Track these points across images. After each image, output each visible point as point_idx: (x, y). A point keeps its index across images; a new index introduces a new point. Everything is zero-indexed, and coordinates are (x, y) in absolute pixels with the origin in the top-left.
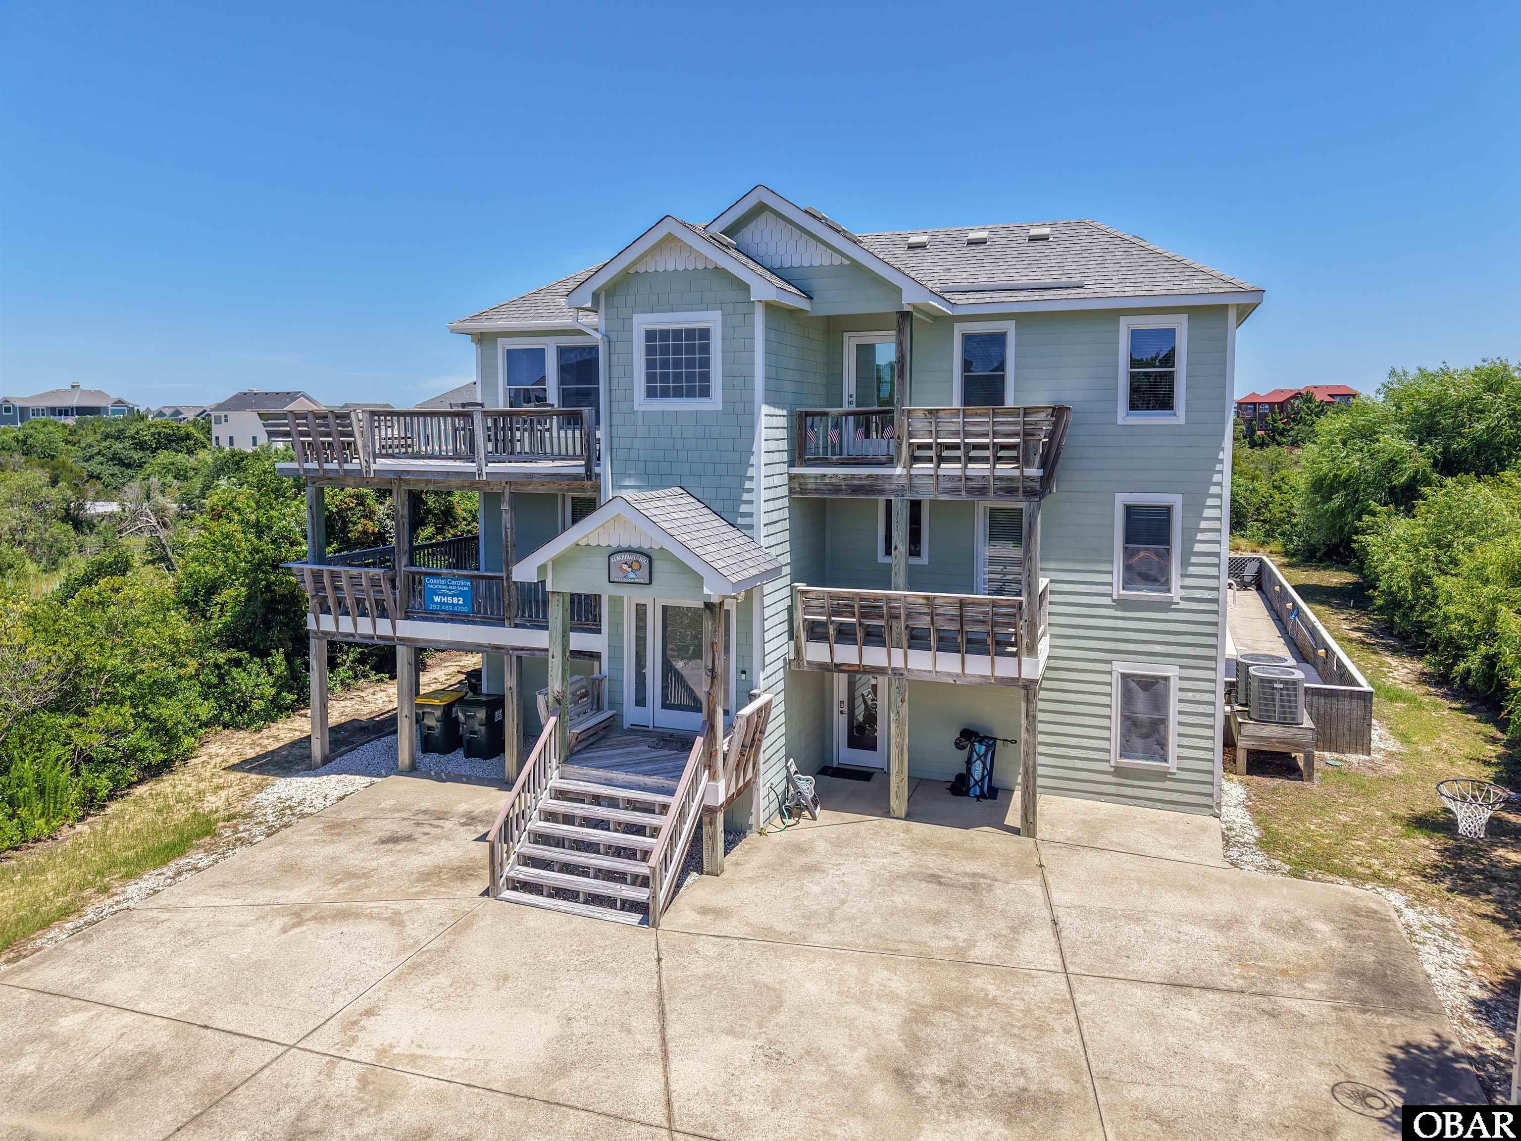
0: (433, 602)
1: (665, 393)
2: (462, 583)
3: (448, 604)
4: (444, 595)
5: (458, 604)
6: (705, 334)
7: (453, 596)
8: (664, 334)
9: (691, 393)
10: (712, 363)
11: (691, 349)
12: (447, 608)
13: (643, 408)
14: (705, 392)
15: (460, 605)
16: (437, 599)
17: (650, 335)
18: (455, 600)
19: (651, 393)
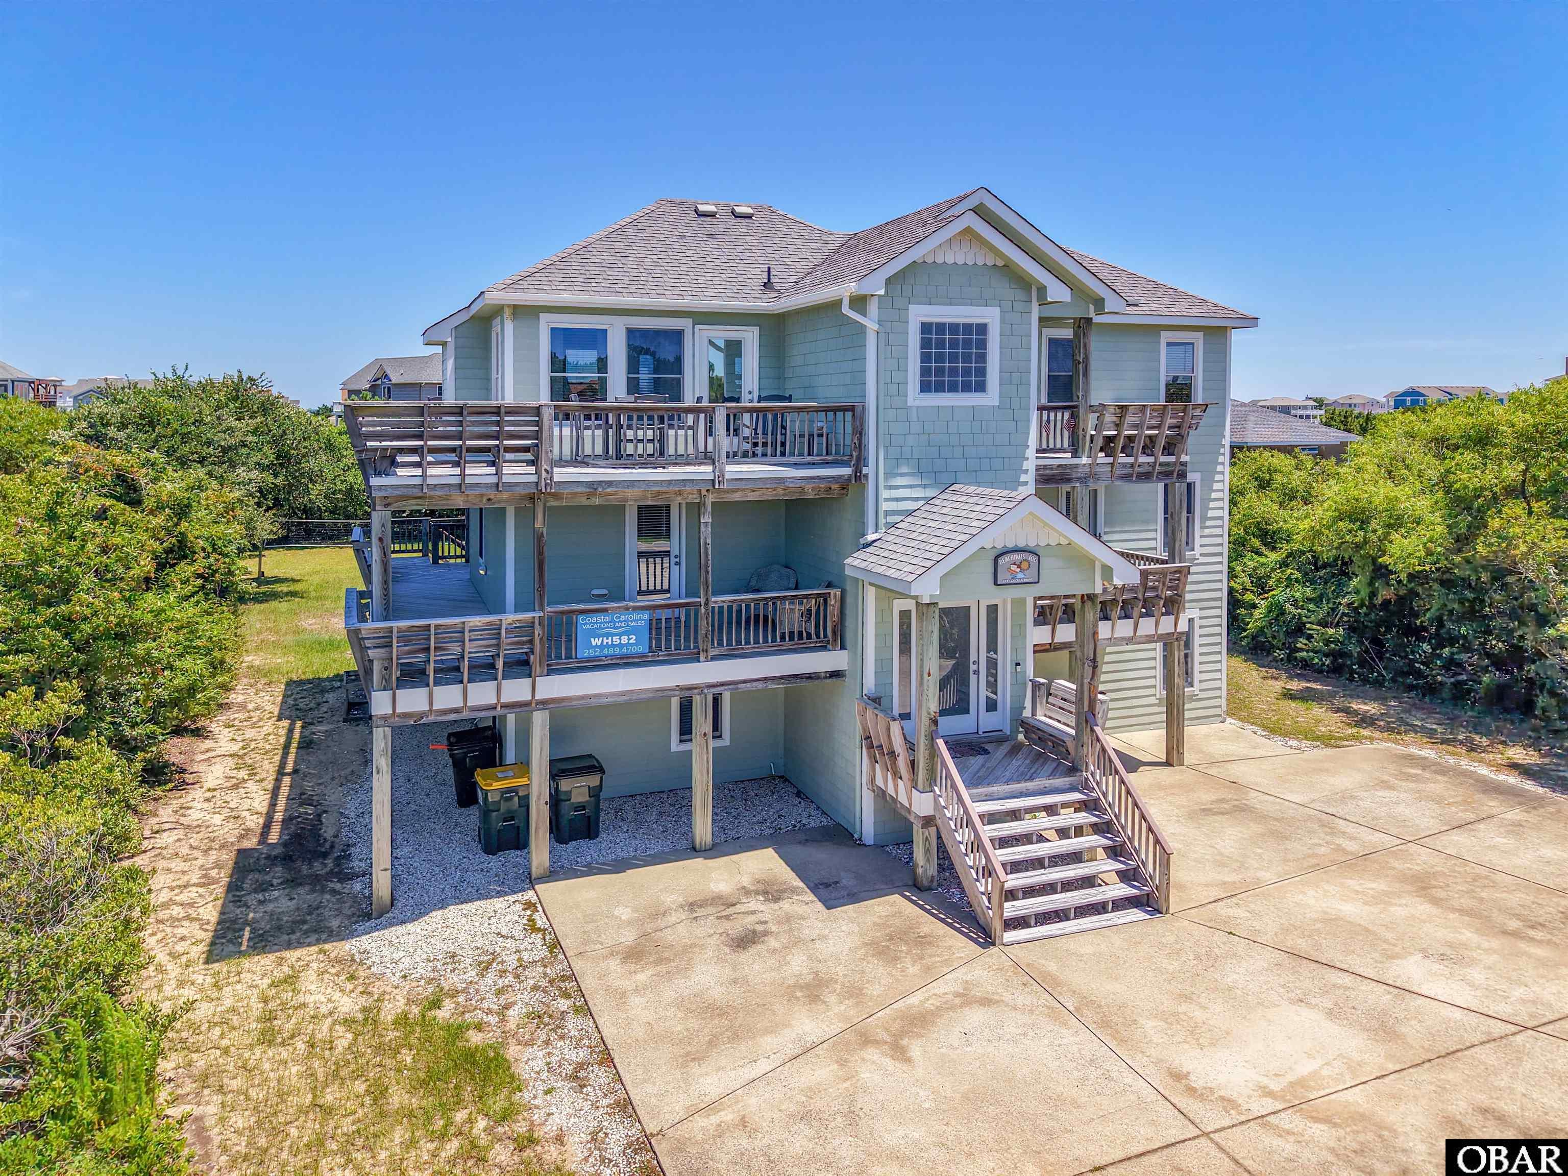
0: (590, 646)
1: (939, 388)
2: (635, 616)
3: (613, 646)
4: (608, 635)
5: (628, 644)
6: (982, 329)
7: (620, 635)
8: (941, 328)
9: (966, 388)
10: (990, 358)
11: (967, 344)
12: (611, 652)
13: (917, 403)
14: (981, 387)
15: (632, 645)
16: (595, 642)
17: (926, 328)
18: (624, 640)
19: (925, 387)
